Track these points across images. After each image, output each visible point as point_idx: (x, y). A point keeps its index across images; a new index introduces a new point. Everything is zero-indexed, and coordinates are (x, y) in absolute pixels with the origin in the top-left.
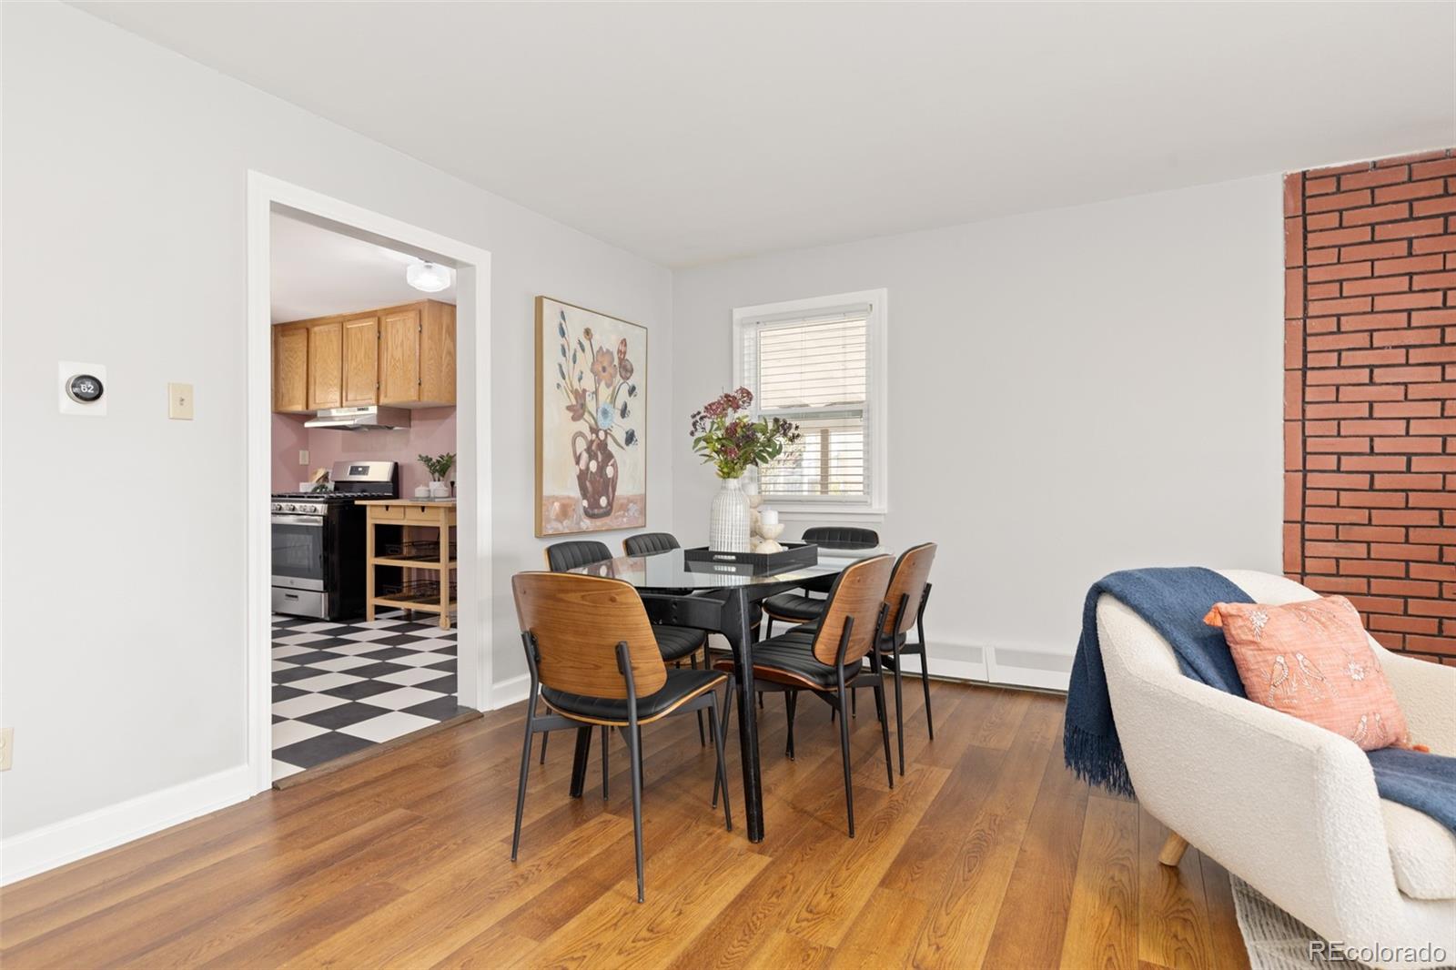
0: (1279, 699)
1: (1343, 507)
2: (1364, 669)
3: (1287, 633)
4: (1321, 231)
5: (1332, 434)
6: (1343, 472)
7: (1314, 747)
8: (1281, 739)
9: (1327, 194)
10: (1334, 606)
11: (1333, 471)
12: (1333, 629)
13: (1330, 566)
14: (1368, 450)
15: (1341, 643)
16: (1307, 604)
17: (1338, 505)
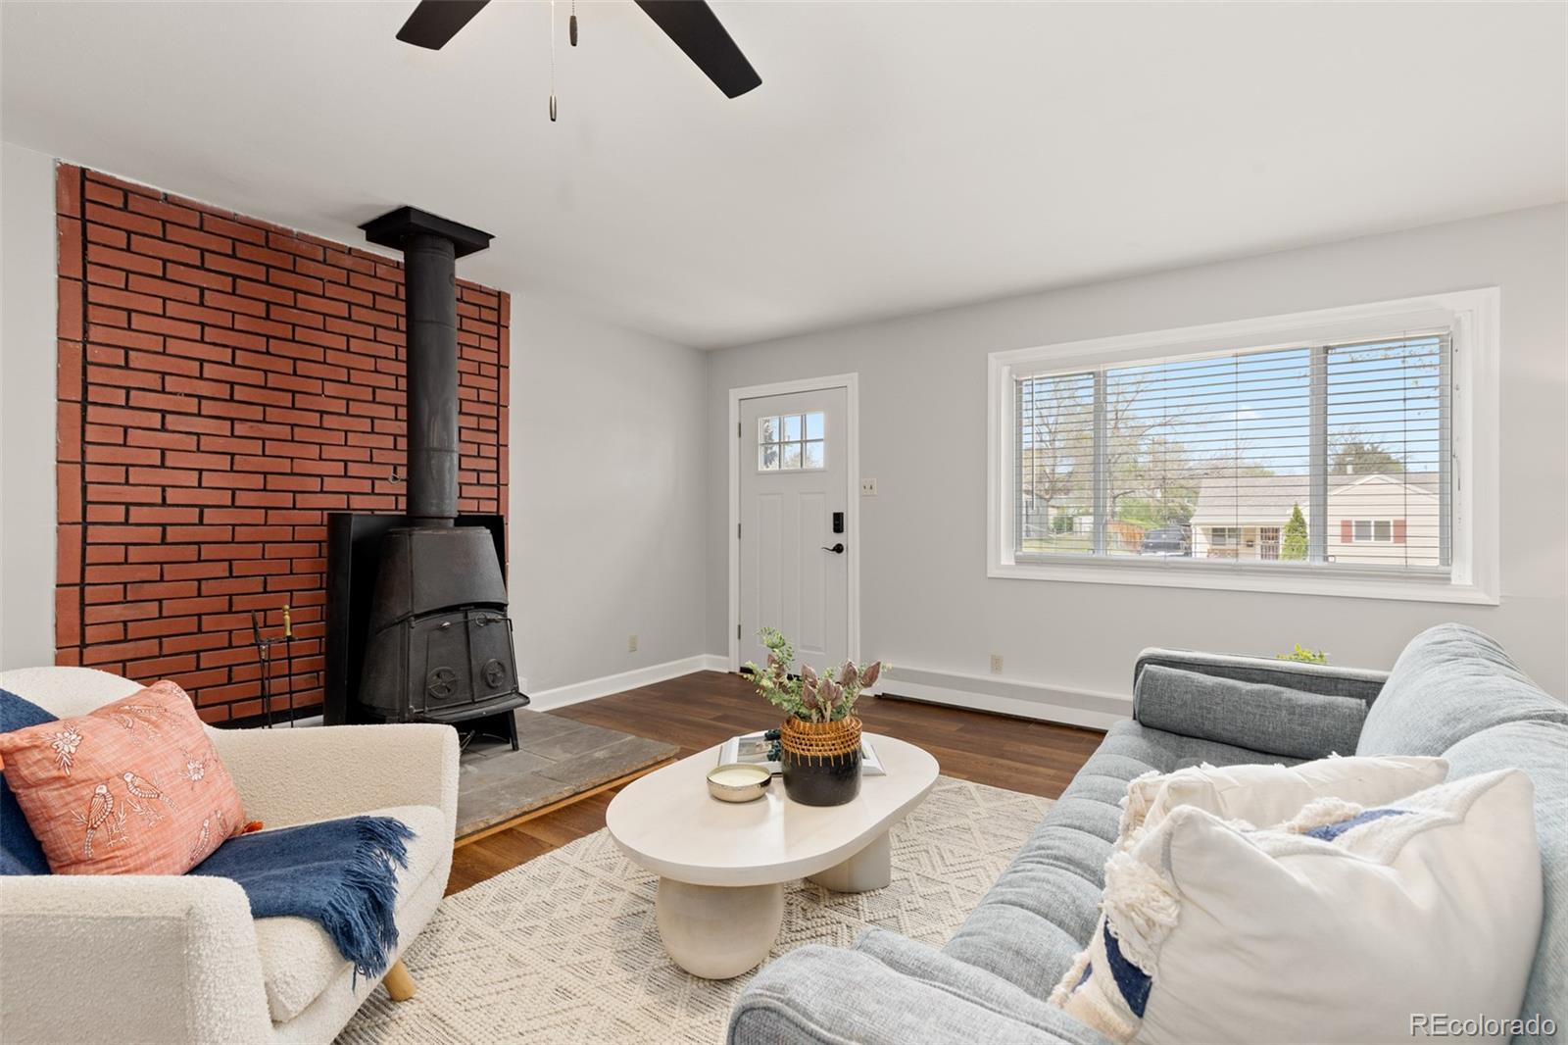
0: (100, 844)
1: (131, 564)
2: (203, 764)
3: (109, 749)
4: (105, 246)
5: (119, 481)
6: (132, 524)
7: (182, 910)
8: (131, 918)
9: (111, 207)
10: (163, 696)
11: (121, 524)
12: (166, 727)
13: (117, 631)
14: (160, 501)
15: (177, 741)
16: (128, 700)
17: (126, 562)
